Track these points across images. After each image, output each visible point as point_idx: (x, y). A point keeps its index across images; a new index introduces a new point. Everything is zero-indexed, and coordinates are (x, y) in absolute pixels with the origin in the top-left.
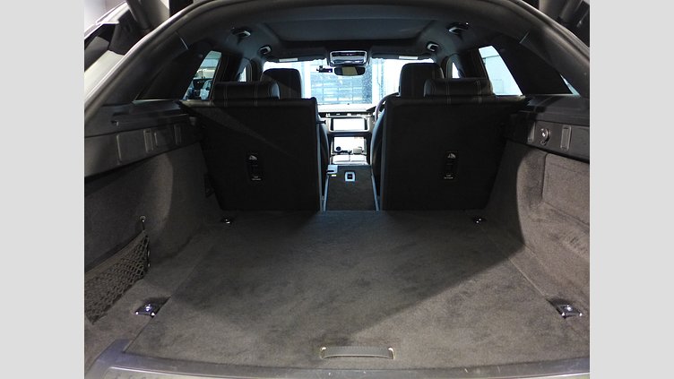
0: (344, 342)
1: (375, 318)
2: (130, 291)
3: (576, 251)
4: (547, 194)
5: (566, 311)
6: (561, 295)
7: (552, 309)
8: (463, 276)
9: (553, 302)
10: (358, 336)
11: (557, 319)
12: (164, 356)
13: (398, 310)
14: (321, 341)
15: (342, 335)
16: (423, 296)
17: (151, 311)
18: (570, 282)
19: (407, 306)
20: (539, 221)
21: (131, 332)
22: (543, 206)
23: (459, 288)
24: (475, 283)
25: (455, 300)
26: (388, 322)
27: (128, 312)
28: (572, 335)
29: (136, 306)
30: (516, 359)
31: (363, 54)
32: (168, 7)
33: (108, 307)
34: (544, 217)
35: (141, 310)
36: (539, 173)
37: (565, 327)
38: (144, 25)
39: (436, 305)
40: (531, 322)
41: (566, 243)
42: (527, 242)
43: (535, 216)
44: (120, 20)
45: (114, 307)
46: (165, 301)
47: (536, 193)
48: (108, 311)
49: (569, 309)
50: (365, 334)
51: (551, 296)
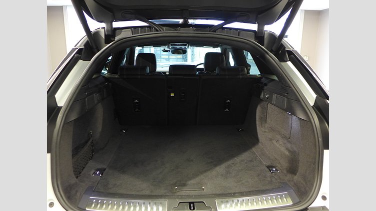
0: (184, 185)
1: (196, 175)
2: (87, 165)
3: (278, 145)
4: (268, 120)
5: (273, 170)
6: (271, 164)
7: (267, 170)
8: (232, 156)
9: (268, 167)
10: (190, 182)
11: (269, 174)
12: (111, 192)
13: (205, 171)
14: (175, 185)
15: (183, 182)
16: (216, 165)
17: (99, 174)
18: (275, 159)
19: (209, 170)
20: (265, 132)
21: (94, 183)
22: (267, 125)
23: (230, 162)
24: (237, 160)
25: (229, 167)
26: (202, 176)
27: (90, 174)
28: (274, 180)
29: (92, 173)
30: (252, 189)
31: (186, 45)
32: (104, 38)
33: (80, 173)
34: (267, 130)
35: (95, 173)
36: (265, 111)
37: (271, 177)
38: (95, 47)
39: (221, 169)
40: (259, 175)
41: (275, 142)
42: (260, 141)
43: (263, 129)
44: (85, 45)
45: (83, 172)
46: (105, 169)
47: (264, 120)
48: (81, 174)
49: (274, 169)
50: (192, 182)
51: (267, 164)
